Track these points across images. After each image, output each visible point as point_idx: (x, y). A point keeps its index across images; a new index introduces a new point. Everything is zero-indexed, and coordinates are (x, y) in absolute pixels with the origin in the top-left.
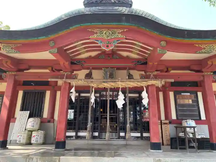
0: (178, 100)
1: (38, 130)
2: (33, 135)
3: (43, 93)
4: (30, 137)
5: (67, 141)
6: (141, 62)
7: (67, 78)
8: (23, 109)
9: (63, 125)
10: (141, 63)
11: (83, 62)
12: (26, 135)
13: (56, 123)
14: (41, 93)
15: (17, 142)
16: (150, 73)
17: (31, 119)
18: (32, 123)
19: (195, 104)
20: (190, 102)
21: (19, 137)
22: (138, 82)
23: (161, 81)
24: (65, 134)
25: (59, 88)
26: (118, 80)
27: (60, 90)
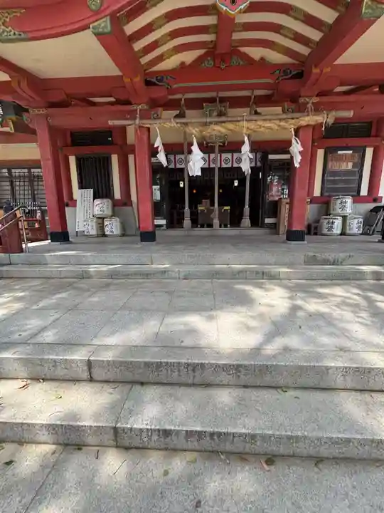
0: (330, 164)
1: (112, 216)
2: (106, 223)
3: (107, 158)
4: (101, 227)
5: (157, 232)
6: (291, 71)
7: (141, 118)
8: (82, 186)
9: (148, 208)
10: (290, 76)
11: (169, 77)
12: (94, 224)
13: (135, 205)
14: (104, 158)
15: (86, 233)
16: (307, 100)
17: (98, 201)
18: (101, 207)
19: (356, 170)
20: (350, 165)
21: (87, 226)
22: (280, 120)
23: (328, 115)
24: (153, 222)
25: (132, 150)
26: (241, 118)
27: (133, 151)
